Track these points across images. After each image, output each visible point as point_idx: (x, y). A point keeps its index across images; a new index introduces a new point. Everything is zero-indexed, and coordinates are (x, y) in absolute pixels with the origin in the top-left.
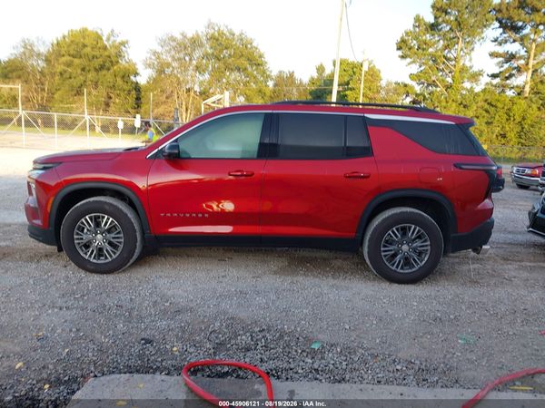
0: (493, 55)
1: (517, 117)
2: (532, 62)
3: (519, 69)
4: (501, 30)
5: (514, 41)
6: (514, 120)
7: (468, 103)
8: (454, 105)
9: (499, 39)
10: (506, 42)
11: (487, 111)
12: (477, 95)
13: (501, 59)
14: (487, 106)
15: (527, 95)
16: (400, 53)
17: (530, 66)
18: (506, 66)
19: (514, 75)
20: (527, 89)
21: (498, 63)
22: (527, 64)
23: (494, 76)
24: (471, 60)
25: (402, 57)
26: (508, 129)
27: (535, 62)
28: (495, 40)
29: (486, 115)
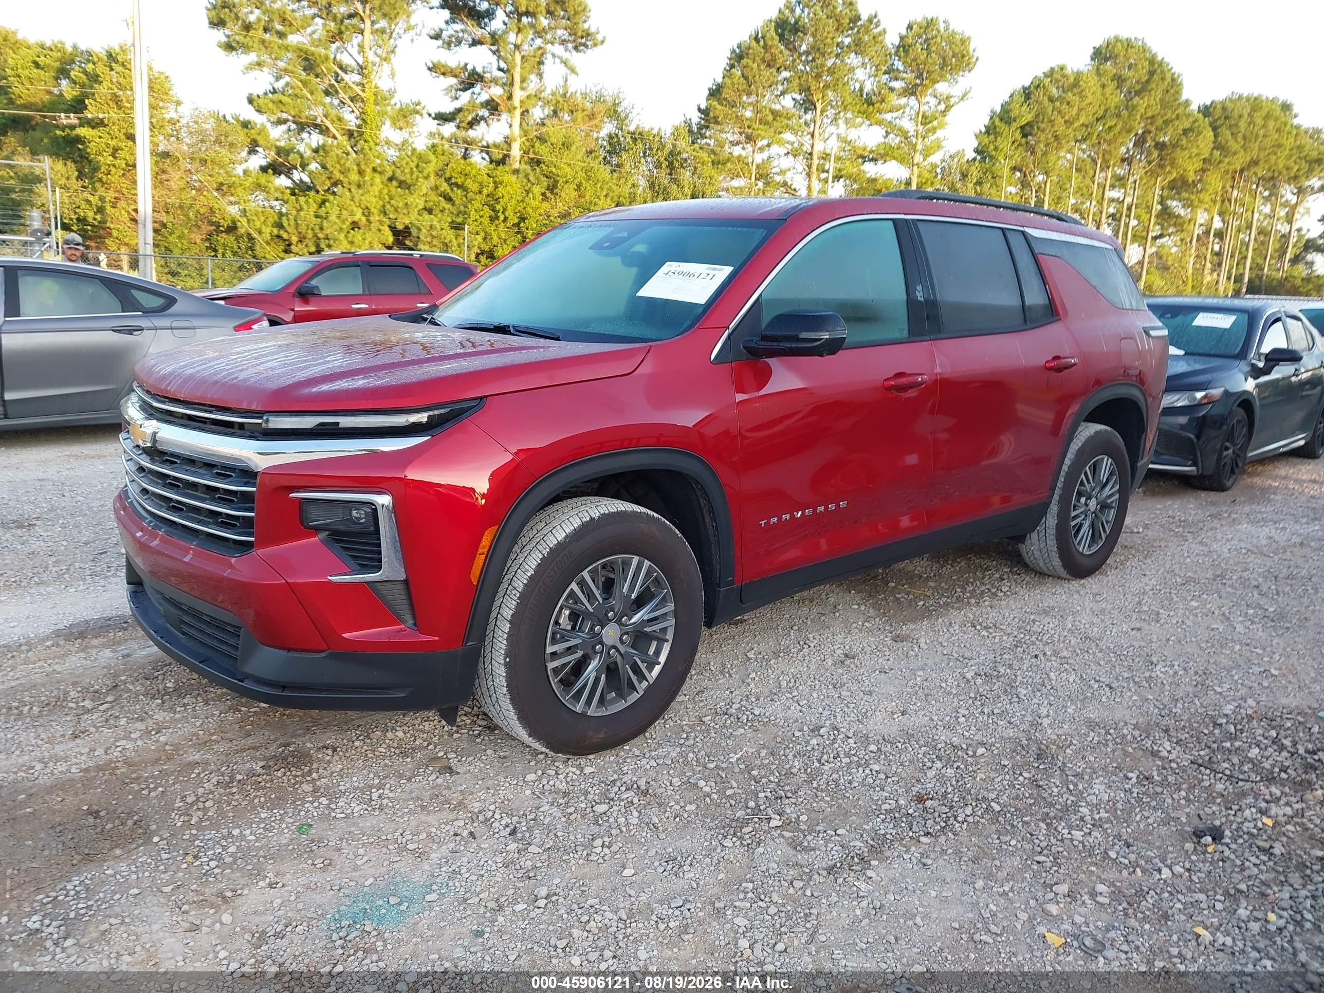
0: (434, 68)
1: (509, 213)
2: (518, 95)
3: (493, 107)
4: (446, 14)
5: (475, 43)
6: (506, 219)
7: (408, 178)
8: (378, 179)
9: (445, 34)
10: (459, 42)
11: (449, 199)
12: (422, 159)
13: (453, 81)
14: (445, 187)
15: (516, 166)
16: (220, 35)
17: (516, 102)
18: (465, 97)
19: (483, 118)
20: (516, 151)
21: (448, 90)
22: (510, 97)
23: (443, 118)
24: (393, 75)
25: (229, 47)
26: (495, 240)
27: (524, 94)
28: (437, 37)
29: (448, 206)
